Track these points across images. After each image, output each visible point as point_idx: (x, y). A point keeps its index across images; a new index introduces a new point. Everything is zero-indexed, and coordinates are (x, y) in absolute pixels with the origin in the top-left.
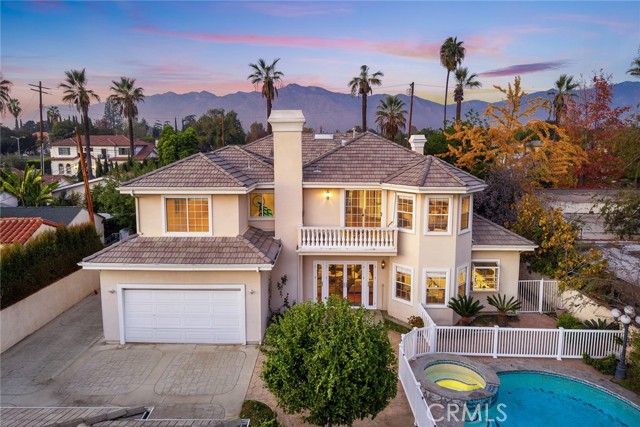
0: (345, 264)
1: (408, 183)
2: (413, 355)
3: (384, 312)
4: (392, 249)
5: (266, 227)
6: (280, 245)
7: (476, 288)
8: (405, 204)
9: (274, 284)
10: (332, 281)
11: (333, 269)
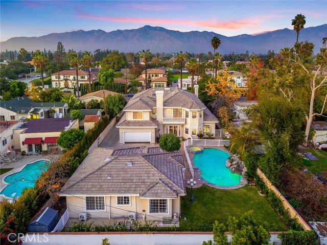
0: (173, 126)
1: (187, 108)
2: (187, 145)
3: (183, 137)
4: (184, 123)
5: (154, 117)
6: (158, 122)
7: (205, 131)
8: (187, 113)
9: (157, 131)
10: (170, 130)
11: (170, 127)
